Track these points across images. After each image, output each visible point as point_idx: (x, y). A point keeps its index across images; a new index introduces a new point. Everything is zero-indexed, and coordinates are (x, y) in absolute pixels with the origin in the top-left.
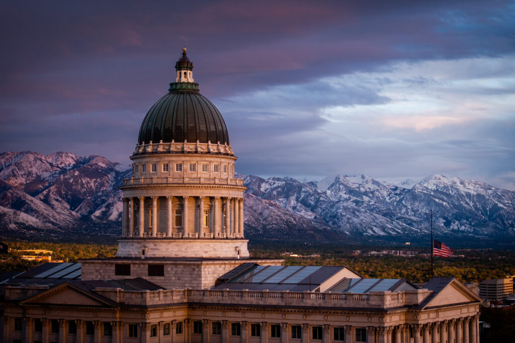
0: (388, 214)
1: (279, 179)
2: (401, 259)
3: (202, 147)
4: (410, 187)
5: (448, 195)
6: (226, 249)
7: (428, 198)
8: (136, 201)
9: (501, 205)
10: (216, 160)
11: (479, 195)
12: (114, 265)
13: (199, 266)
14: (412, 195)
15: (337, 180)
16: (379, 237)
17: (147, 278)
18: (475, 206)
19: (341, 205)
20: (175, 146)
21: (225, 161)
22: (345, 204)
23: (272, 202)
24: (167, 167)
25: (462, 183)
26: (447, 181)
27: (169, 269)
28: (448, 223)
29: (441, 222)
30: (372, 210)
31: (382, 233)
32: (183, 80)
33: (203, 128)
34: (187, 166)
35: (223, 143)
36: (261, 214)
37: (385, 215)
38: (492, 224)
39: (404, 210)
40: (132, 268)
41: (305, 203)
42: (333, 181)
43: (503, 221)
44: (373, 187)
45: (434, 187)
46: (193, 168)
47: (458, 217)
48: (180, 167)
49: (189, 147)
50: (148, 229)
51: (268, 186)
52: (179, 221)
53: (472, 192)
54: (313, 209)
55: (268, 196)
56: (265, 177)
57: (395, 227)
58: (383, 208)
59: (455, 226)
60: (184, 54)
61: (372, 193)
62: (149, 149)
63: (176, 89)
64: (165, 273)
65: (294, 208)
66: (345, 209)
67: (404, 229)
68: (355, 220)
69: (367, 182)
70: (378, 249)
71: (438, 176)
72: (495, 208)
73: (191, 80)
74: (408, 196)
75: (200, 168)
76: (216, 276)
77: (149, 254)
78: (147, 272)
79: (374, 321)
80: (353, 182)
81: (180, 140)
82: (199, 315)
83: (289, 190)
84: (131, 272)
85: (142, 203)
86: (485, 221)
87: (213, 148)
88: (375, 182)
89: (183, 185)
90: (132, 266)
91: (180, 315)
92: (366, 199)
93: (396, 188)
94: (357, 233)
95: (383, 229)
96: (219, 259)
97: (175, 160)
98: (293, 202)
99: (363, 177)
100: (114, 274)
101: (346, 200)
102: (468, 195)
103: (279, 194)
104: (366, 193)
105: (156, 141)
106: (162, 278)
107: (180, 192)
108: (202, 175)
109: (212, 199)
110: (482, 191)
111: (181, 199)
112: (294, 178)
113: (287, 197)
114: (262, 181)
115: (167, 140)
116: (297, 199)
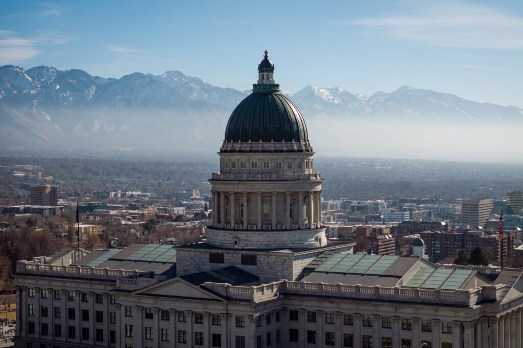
3: (286, 146)
10: (299, 158)
12: (208, 254)
13: (290, 257)
17: (240, 266)
20: (262, 146)
27: (262, 259)
32: (266, 81)
40: (226, 257)
46: (279, 165)
49: (275, 146)
60: (266, 56)
64: (258, 262)
75: (285, 165)
77: (241, 244)
78: (240, 261)
81: (267, 140)
82: (296, 304)
84: (225, 260)
85: (233, 198)
90: (225, 255)
97: (263, 158)
100: (208, 261)
105: (245, 140)
106: (255, 267)
107: (269, 189)
109: (296, 193)
111: (269, 194)
115: (255, 139)
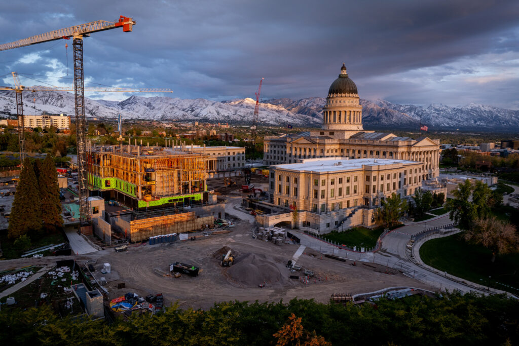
0: (450, 118)
1: (407, 105)
2: (453, 135)
3: (347, 95)
4: (460, 108)
5: (476, 111)
6: (354, 127)
7: (468, 113)
8: (327, 112)
9: (499, 115)
10: (352, 99)
11: (490, 111)
12: (320, 132)
13: (344, 132)
14: (461, 111)
15: (431, 106)
16: (446, 127)
17: (329, 136)
18: (488, 115)
19: (432, 115)
20: (339, 95)
21: (355, 99)
22: (433, 114)
23: (405, 114)
24: (336, 102)
25: (483, 106)
26: (476, 106)
27: (336, 133)
28: (475, 122)
29: (472, 122)
30: (444, 117)
31: (447, 126)
32: (343, 73)
33: (348, 89)
34: (342, 101)
35: (355, 93)
36: (400, 118)
37: (449, 119)
38: (495, 122)
39: (457, 117)
41: (417, 114)
42: (428, 106)
43: (500, 121)
44: (445, 108)
45: (470, 108)
46: (344, 102)
47: (480, 120)
48: (340, 102)
49: (343, 95)
50: (330, 121)
51: (403, 108)
52: (340, 118)
53: (487, 110)
54: (420, 116)
55: (403, 112)
56: (402, 105)
57: (453, 123)
58: (449, 116)
59: (478, 123)
60: (344, 65)
61: (445, 110)
62: (331, 96)
63: (340, 76)
64: (334, 134)
65: (413, 116)
66: (433, 116)
67: (457, 124)
68: (437, 121)
69: (443, 106)
70: (445, 131)
71: (473, 104)
72: (497, 116)
73: (345, 73)
74: (459, 112)
75: (347, 102)
76: (350, 136)
77: (330, 128)
78: (329, 134)
79: (395, 150)
80: (437, 107)
81: (340, 93)
82: (343, 147)
83: (411, 109)
84: (325, 134)
85: (328, 113)
86: (491, 121)
87: (351, 95)
88: (446, 106)
89: (341, 107)
90: (325, 132)
91: (337, 147)
92: (442, 112)
93: (455, 109)
94: (437, 125)
95: (448, 124)
96: (352, 130)
97: (339, 99)
98: (413, 114)
99: (441, 104)
100: (320, 135)
101: (434, 113)
102: (485, 111)
103: (407, 111)
104: (442, 111)
105: (333, 93)
106: (333, 136)
107: (340, 109)
108: (347, 104)
109: (350, 111)
110: (491, 109)
111: (340, 112)
112: (414, 105)
113: (411, 112)
114: (401, 106)
115: (337, 93)
116: (414, 113)
